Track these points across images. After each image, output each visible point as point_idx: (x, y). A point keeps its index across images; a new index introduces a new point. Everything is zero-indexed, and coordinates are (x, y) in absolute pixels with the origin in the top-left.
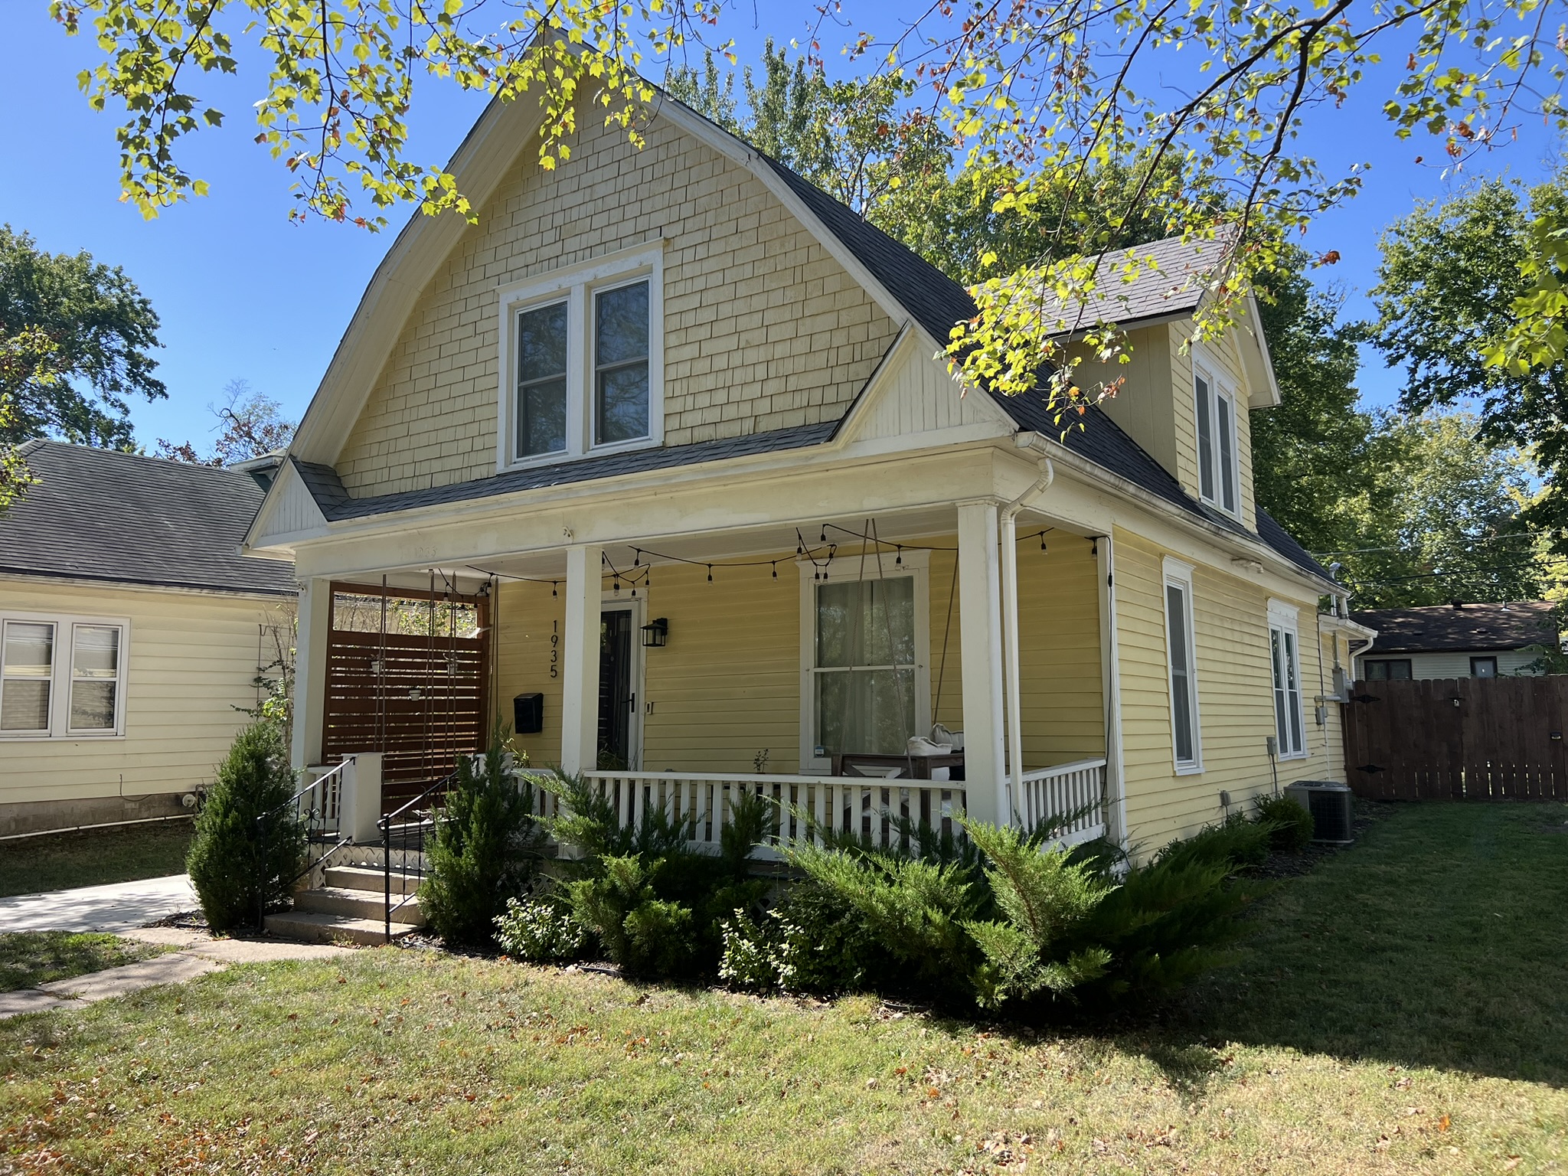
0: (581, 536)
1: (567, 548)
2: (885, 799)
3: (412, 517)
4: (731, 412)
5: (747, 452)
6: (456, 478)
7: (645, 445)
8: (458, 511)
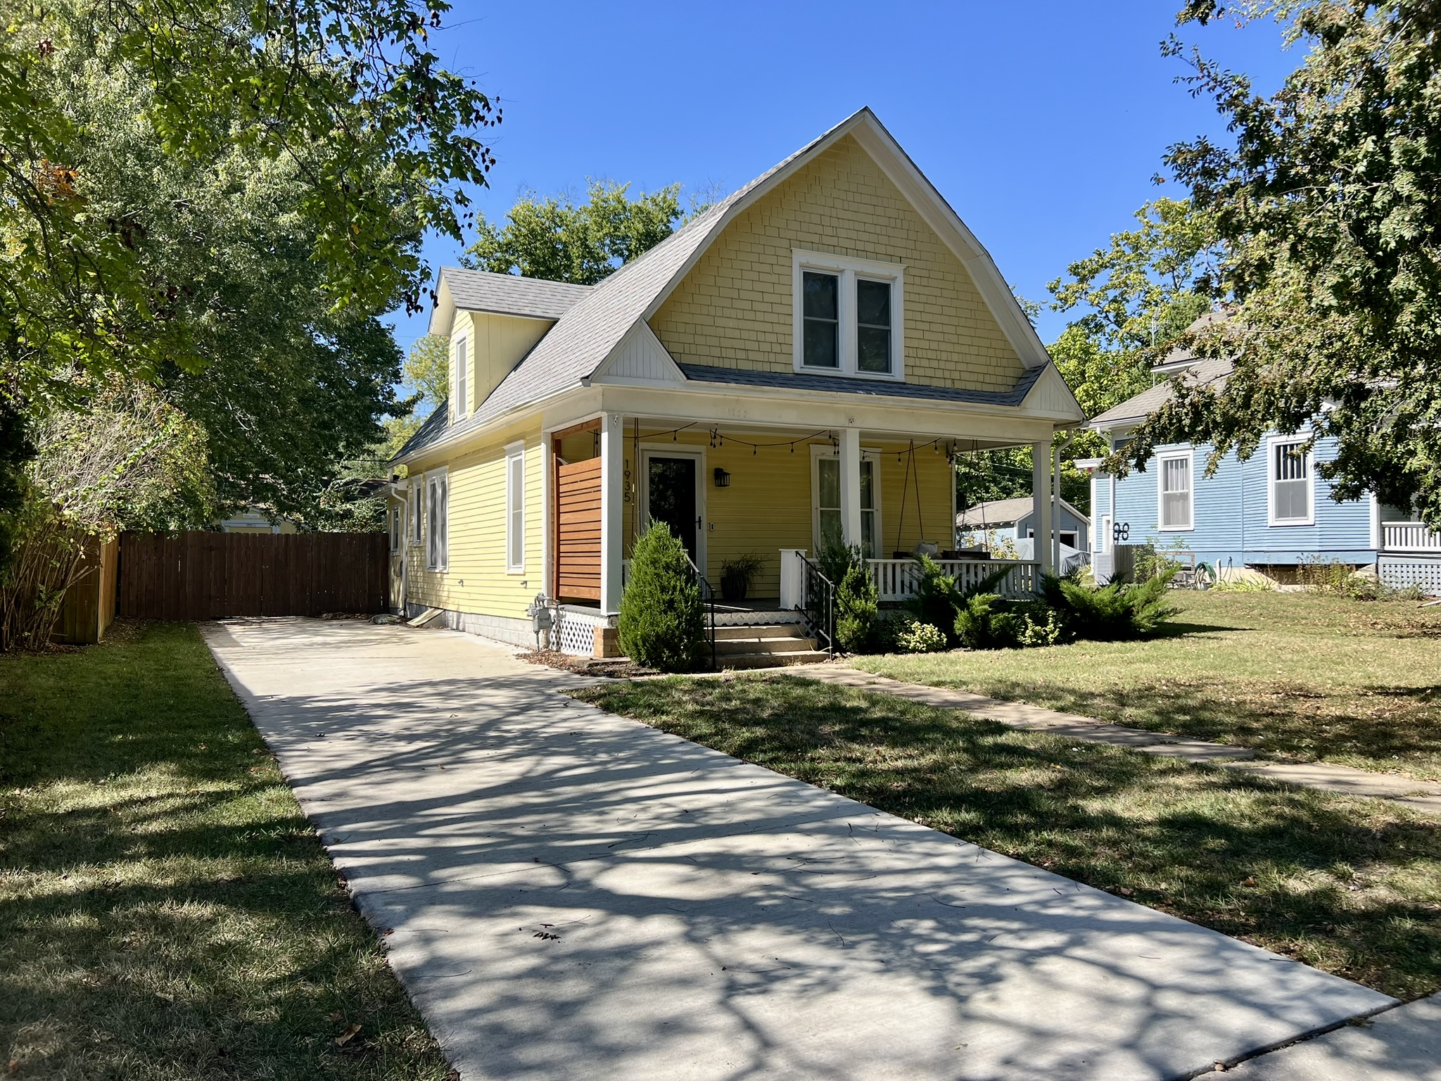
0: (858, 423)
1: (848, 430)
2: (984, 569)
3: (763, 392)
4: (939, 374)
5: (942, 397)
6: (759, 367)
7: (891, 379)
8: (802, 395)
